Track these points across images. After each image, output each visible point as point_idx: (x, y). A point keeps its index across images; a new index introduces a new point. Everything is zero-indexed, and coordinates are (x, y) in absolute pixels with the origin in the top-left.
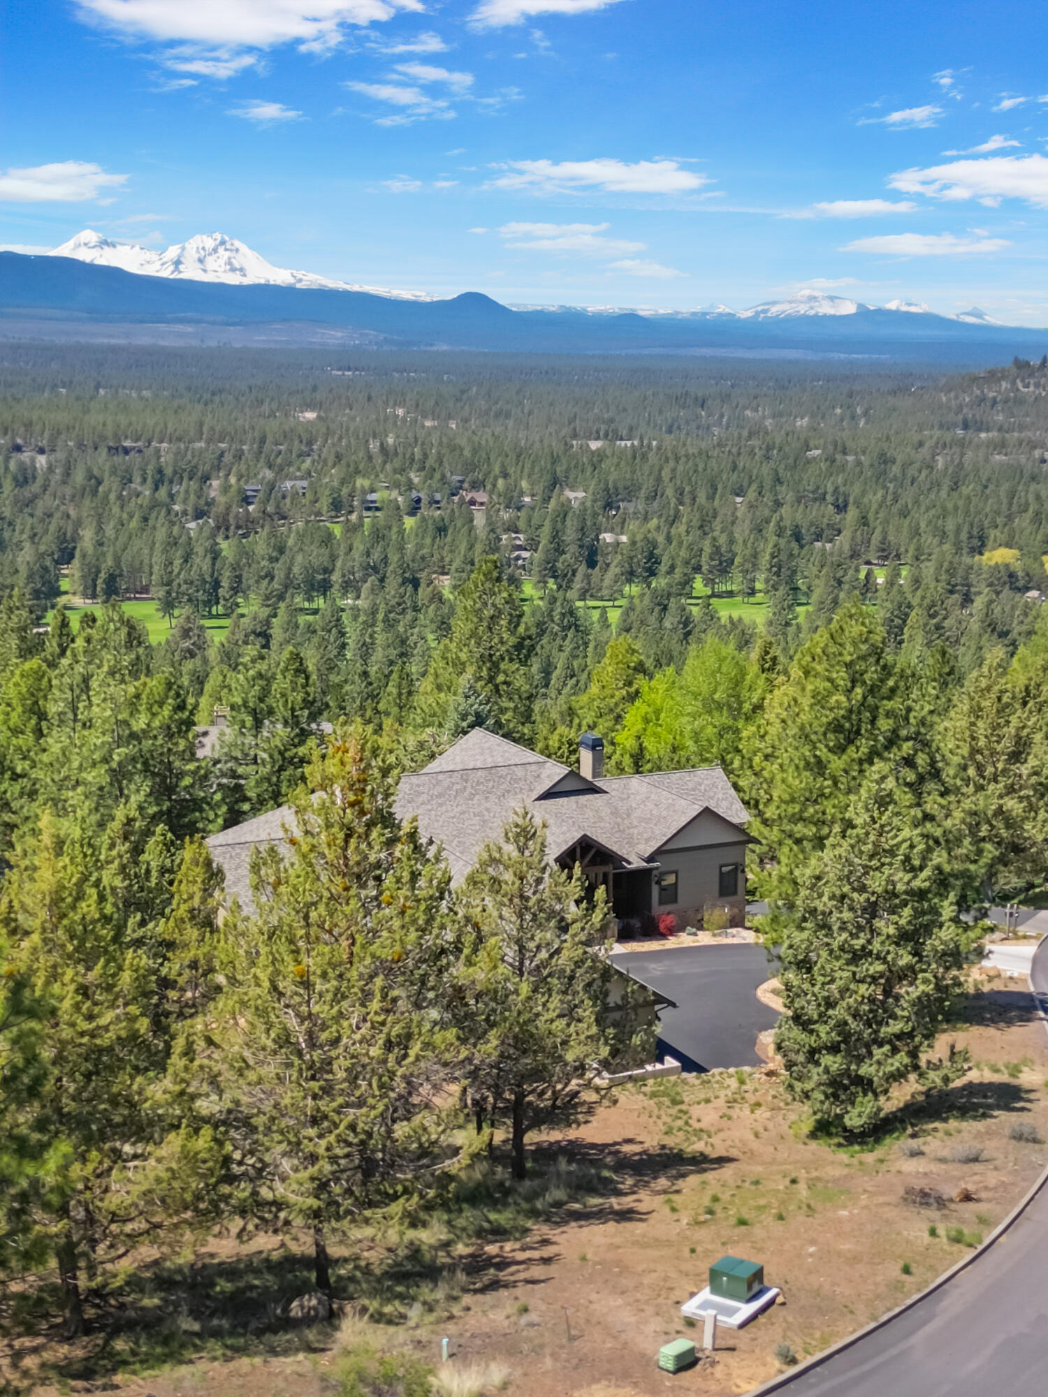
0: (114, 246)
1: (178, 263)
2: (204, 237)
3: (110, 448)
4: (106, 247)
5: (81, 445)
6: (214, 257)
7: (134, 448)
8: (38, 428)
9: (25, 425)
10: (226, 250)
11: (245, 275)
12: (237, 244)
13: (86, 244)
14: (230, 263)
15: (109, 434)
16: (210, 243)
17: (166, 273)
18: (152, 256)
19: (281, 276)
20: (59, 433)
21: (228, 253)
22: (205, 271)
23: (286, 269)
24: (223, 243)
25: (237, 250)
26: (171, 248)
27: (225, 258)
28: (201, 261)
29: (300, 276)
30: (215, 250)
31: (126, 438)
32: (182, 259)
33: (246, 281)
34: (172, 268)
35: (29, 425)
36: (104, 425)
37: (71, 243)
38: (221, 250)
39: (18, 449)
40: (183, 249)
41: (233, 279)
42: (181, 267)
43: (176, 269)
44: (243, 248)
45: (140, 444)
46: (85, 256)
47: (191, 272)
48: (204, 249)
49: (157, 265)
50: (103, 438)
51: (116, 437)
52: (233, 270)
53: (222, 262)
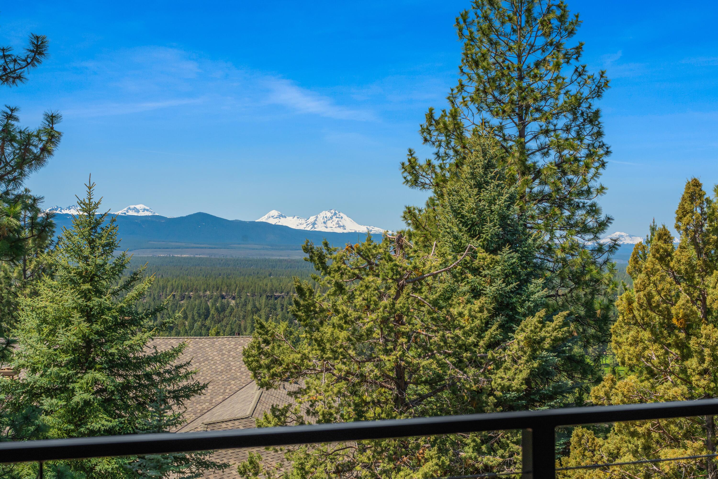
0: (285, 217)
1: (314, 224)
2: (327, 212)
3: (267, 297)
4: (281, 218)
5: (253, 295)
6: (331, 221)
7: (280, 296)
8: (233, 287)
9: (227, 286)
10: (337, 218)
11: (345, 229)
12: (342, 214)
13: (272, 217)
14: (338, 224)
15: (268, 289)
16: (329, 215)
17: (309, 229)
18: (303, 221)
19: (363, 229)
20: (243, 288)
21: (337, 219)
22: (327, 227)
23: (364, 225)
24: (335, 214)
25: (342, 218)
26: (311, 218)
27: (336, 221)
28: (325, 223)
29: (371, 229)
30: (331, 218)
31: (276, 292)
32: (316, 222)
33: (345, 231)
34: (311, 226)
35: (229, 286)
36: (266, 285)
37: (266, 216)
38: (334, 218)
39: (223, 297)
40: (317, 217)
41: (340, 231)
42: (316, 226)
43: (313, 226)
44: (345, 217)
45: (283, 294)
46: (272, 221)
47: (320, 228)
48: (326, 217)
49: (305, 226)
50: (265, 291)
51: (271, 290)
52: (340, 227)
53: (334, 223)
